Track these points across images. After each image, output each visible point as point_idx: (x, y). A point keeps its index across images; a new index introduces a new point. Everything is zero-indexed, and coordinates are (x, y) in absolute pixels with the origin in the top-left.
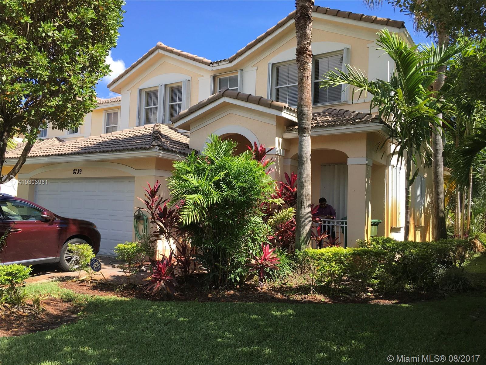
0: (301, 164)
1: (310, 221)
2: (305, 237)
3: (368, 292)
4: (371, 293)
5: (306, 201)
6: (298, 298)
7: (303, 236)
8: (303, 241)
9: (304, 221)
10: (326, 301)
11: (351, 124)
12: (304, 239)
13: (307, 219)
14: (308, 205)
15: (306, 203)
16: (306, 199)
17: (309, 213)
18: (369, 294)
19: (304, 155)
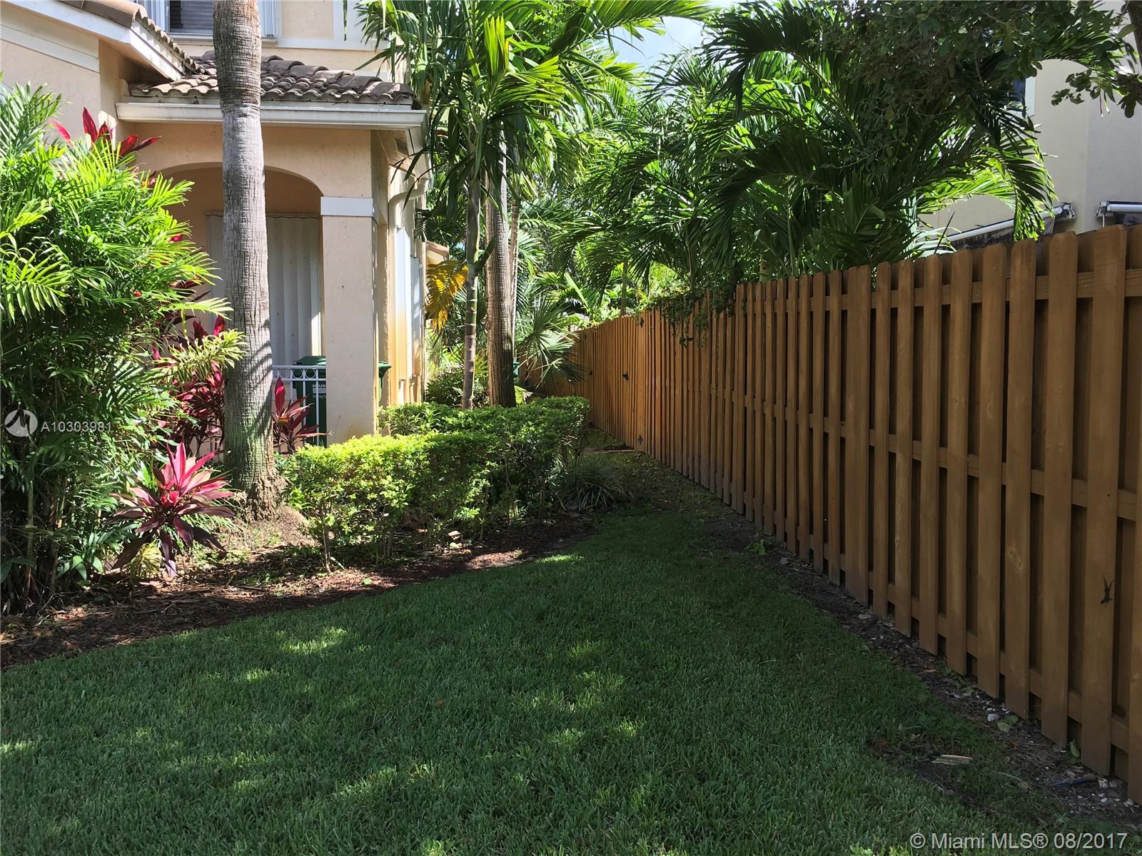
0: (238, 201)
1: (269, 369)
2: (261, 414)
3: (450, 540)
4: (457, 542)
5: (257, 313)
6: (297, 588)
7: (253, 414)
8: (254, 425)
9: (254, 369)
10: (376, 583)
11: (338, 101)
12: (257, 421)
13: (261, 362)
14: (263, 322)
15: (257, 319)
16: (258, 308)
17: (266, 345)
18: (453, 545)
19: (247, 173)
